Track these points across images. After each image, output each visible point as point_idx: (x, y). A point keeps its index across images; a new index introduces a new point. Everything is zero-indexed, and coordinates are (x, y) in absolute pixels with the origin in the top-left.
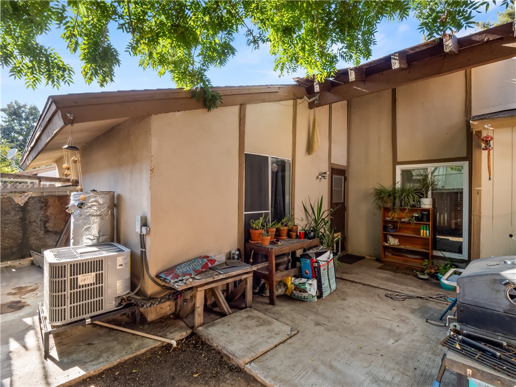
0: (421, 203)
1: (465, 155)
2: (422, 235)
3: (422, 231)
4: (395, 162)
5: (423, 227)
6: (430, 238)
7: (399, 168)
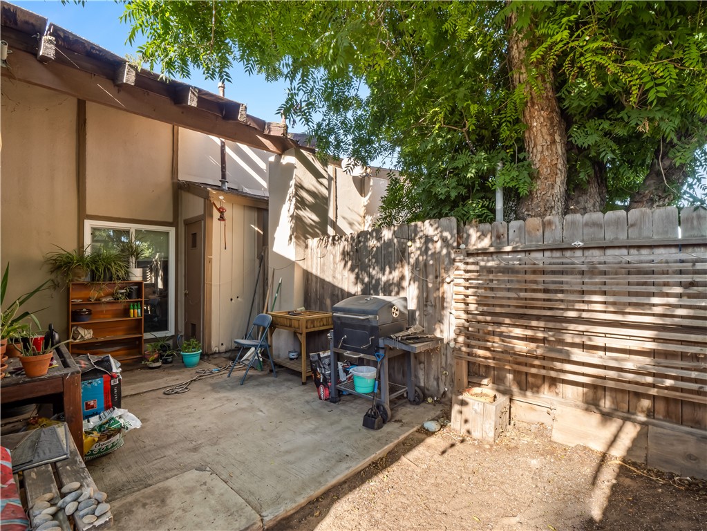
0: (130, 274)
1: (170, 220)
2: (132, 316)
3: (132, 311)
4: (82, 215)
5: (133, 306)
6: (143, 318)
7: (88, 225)
